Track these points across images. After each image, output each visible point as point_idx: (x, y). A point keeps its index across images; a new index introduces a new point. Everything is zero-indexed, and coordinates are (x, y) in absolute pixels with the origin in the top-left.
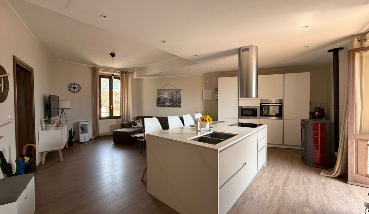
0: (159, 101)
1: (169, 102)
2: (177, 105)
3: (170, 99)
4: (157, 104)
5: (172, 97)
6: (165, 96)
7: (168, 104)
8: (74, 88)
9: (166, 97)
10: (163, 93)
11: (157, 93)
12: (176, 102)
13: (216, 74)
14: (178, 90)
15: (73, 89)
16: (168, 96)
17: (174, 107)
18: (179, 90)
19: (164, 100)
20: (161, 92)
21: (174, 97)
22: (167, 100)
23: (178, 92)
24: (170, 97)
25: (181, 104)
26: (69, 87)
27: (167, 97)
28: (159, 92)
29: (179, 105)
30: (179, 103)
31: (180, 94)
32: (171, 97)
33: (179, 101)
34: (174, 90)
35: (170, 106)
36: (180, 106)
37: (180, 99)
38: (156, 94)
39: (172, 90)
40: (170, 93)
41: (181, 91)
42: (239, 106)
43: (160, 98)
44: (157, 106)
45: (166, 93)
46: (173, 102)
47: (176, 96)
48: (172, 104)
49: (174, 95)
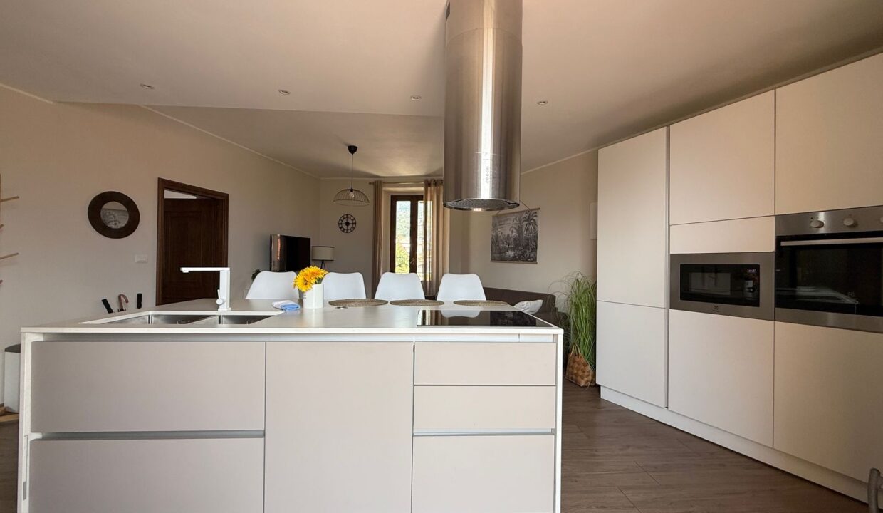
0: (496, 245)
1: (514, 249)
2: (529, 258)
3: (514, 239)
4: (492, 253)
6: (507, 230)
7: (511, 253)
8: (347, 224)
9: (508, 235)
11: (492, 224)
14: (532, 210)
15: (345, 227)
16: (512, 232)
17: (523, 261)
18: (533, 212)
19: (503, 243)
20: (499, 222)
21: (522, 233)
22: (510, 242)
23: (531, 217)
24: (514, 234)
25: (536, 252)
26: (340, 222)
27: (510, 233)
28: (497, 220)
29: (532, 255)
30: (533, 249)
31: (535, 224)
32: (518, 232)
33: (532, 246)
34: (524, 211)
35: (514, 260)
36: (534, 261)
37: (536, 236)
38: (491, 227)
39: (519, 213)
40: (515, 222)
41: (539, 213)
42: (671, 251)
43: (497, 237)
44: (492, 259)
45: (508, 222)
46: (520, 248)
47: (528, 229)
48: (518, 254)
49: (524, 227)
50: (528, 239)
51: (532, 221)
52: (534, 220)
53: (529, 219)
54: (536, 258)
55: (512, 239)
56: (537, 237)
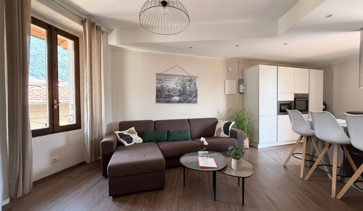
0: (161, 93)
1: (179, 96)
2: (192, 101)
3: (179, 90)
4: (156, 98)
5: (184, 87)
6: (172, 84)
7: (177, 98)
9: (174, 88)
10: (168, 79)
11: (157, 79)
12: (190, 95)
13: (240, 61)
14: (192, 77)
16: (177, 86)
17: (187, 102)
18: (194, 78)
19: (169, 92)
20: (165, 79)
21: (185, 87)
22: (175, 92)
23: (191, 80)
24: (179, 87)
25: (197, 98)
27: (175, 86)
28: (160, 77)
29: (194, 99)
30: (194, 97)
31: (195, 84)
32: (182, 87)
33: (194, 95)
34: (186, 76)
35: (180, 102)
36: (196, 102)
38: (155, 81)
39: (183, 76)
40: (179, 81)
41: (197, 79)
42: (278, 100)
43: (162, 87)
44: (157, 101)
45: (173, 80)
46: (184, 96)
47: (190, 86)
48: (183, 99)
49: (187, 85)
50: (190, 92)
51: (193, 82)
52: (194, 82)
53: (190, 81)
54: (197, 101)
55: (177, 90)
56: (197, 91)
